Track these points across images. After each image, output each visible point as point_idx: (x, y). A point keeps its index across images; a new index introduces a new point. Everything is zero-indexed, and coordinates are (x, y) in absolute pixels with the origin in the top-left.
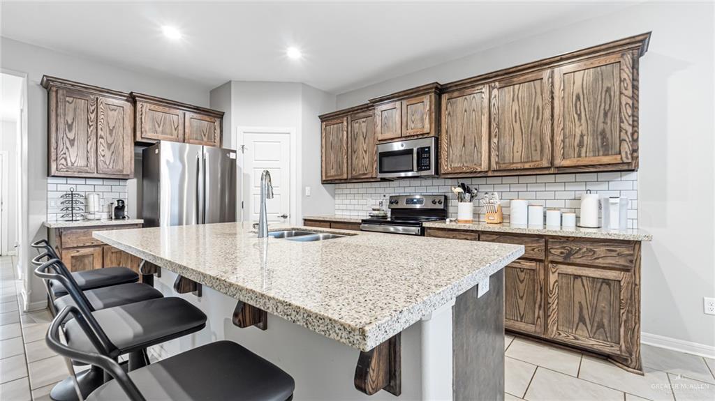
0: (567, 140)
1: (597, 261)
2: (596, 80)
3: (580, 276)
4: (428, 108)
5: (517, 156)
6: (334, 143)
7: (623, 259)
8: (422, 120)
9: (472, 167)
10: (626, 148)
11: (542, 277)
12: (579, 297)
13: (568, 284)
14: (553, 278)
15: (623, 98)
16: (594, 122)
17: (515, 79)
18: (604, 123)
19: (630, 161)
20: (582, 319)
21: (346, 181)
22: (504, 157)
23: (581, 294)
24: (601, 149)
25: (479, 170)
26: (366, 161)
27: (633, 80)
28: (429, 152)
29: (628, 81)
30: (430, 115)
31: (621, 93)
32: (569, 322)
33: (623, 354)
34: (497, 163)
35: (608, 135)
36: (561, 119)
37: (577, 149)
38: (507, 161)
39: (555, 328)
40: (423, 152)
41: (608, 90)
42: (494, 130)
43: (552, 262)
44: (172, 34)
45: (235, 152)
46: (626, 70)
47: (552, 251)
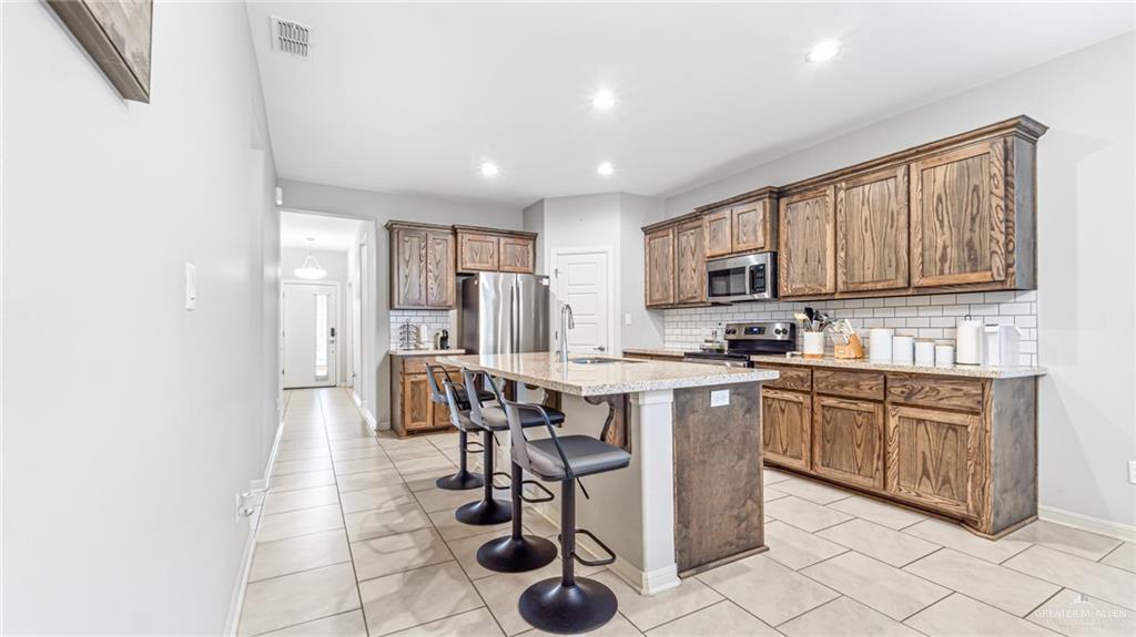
0: (926, 253)
1: (941, 402)
2: (961, 176)
3: (924, 421)
4: (761, 217)
5: (868, 273)
6: (659, 261)
7: (970, 400)
8: (755, 231)
9: (815, 287)
10: (998, 262)
11: (881, 421)
12: (922, 446)
13: (909, 430)
14: (893, 422)
15: (994, 199)
16: (959, 229)
17: (864, 178)
18: (972, 230)
19: (1003, 278)
20: (926, 473)
21: (673, 306)
22: (853, 275)
23: (924, 442)
24: (967, 264)
25: (824, 291)
26: (695, 283)
27: (1006, 174)
28: (764, 270)
29: (999, 177)
30: (765, 225)
31: (991, 193)
32: (912, 476)
33: (971, 514)
34: (845, 283)
35: (977, 246)
36: (919, 226)
37: (939, 264)
38: (856, 280)
39: (895, 483)
40: (757, 272)
41: (976, 188)
42: (841, 242)
43: (894, 403)
44: (490, 170)
45: (548, 277)
46: (997, 163)
47: (892, 390)
